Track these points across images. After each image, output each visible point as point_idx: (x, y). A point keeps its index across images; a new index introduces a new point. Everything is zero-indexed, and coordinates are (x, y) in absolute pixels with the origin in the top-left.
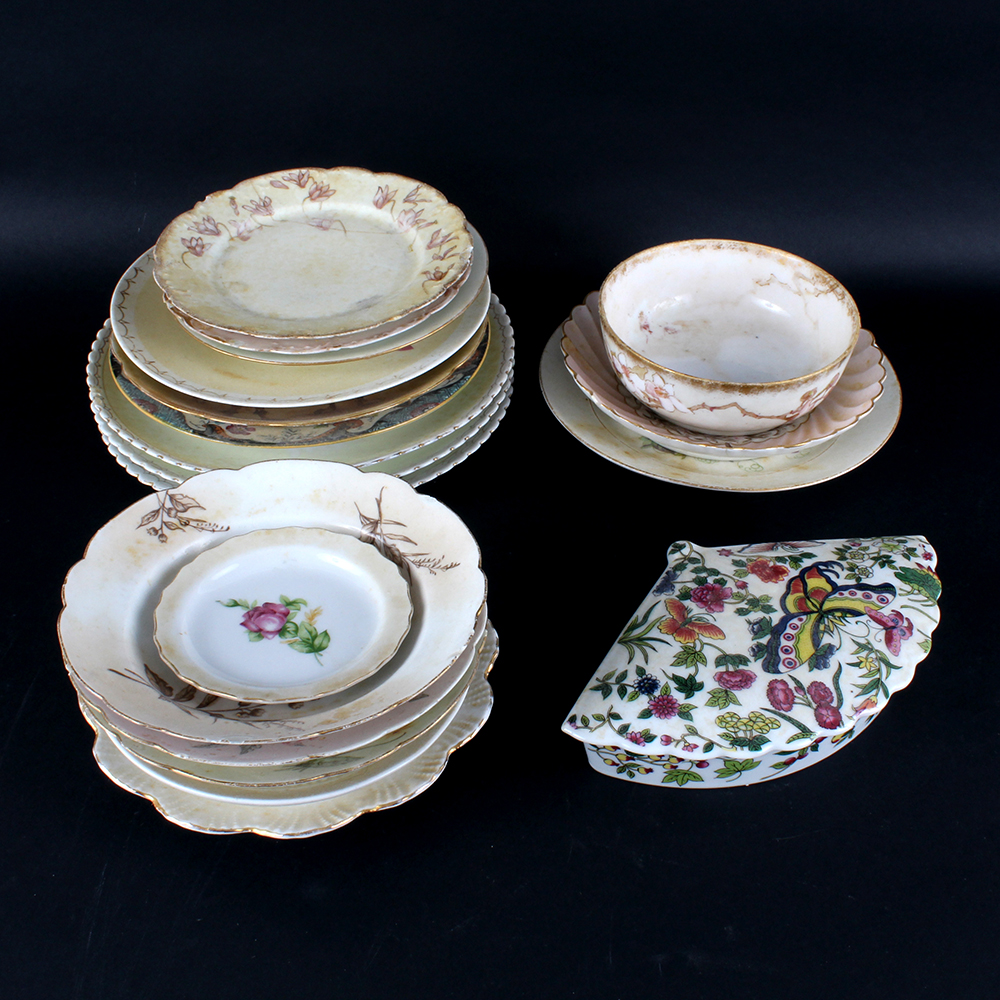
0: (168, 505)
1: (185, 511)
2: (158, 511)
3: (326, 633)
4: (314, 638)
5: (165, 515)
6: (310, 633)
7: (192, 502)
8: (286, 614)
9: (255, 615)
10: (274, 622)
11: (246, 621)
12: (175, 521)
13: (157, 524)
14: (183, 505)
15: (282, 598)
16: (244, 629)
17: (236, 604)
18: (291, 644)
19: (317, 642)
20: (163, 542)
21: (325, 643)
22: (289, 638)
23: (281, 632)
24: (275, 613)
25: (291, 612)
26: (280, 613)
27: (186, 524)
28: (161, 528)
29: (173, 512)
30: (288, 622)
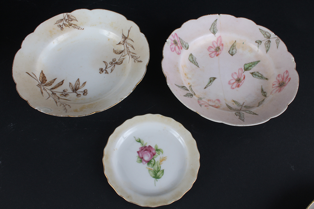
0: (66, 18)
1: (71, 21)
2: (63, 20)
3: (163, 171)
4: (158, 171)
5: (65, 21)
6: (158, 168)
7: (74, 18)
8: (154, 154)
9: (144, 150)
10: (148, 156)
11: (140, 151)
12: (67, 24)
13: (61, 24)
14: (71, 19)
15: (156, 146)
16: (137, 154)
17: (139, 141)
18: (150, 170)
19: (158, 174)
20: (62, 30)
21: (161, 175)
22: (150, 167)
23: (149, 162)
24: (151, 152)
25: (156, 154)
26: (152, 153)
27: (71, 25)
28: (62, 25)
29: (67, 21)
30: (153, 159)
